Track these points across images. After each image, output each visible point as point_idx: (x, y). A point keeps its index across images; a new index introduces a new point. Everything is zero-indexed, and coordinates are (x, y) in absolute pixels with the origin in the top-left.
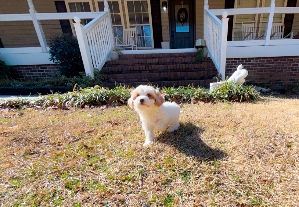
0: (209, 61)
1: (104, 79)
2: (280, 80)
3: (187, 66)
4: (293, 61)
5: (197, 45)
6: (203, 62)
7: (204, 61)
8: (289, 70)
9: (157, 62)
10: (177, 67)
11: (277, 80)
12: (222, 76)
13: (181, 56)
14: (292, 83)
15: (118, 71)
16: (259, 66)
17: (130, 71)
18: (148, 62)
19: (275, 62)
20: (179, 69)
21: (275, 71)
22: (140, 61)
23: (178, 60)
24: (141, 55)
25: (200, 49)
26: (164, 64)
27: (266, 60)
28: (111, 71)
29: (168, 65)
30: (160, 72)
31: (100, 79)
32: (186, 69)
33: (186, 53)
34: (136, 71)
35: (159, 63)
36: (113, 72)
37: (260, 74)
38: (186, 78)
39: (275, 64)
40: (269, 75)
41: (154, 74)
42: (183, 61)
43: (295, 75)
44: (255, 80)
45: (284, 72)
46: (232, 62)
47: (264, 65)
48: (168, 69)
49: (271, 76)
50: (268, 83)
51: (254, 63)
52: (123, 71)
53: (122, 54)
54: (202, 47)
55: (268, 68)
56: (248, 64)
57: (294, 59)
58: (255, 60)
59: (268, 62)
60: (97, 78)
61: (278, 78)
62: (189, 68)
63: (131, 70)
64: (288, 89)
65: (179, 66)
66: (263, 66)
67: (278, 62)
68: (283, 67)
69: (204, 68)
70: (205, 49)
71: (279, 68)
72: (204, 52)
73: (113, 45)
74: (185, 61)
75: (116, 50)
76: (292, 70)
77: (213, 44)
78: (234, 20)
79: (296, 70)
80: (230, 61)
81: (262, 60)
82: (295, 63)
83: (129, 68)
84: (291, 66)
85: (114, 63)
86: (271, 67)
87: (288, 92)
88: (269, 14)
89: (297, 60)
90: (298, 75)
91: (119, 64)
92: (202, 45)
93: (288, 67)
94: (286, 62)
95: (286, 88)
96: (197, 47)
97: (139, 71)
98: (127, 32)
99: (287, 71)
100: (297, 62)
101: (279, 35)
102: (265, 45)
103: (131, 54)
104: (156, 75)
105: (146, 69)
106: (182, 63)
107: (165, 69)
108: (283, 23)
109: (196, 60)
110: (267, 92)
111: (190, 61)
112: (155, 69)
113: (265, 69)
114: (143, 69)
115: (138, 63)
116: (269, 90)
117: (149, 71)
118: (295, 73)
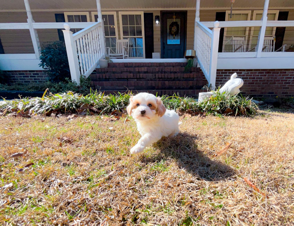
0: (199, 71)
1: (91, 85)
2: (273, 93)
3: (176, 75)
4: (286, 74)
5: (187, 55)
6: (192, 72)
7: (193, 70)
9: (146, 70)
10: (165, 76)
11: (270, 93)
12: (212, 87)
13: (170, 66)
14: (286, 96)
15: (105, 78)
16: (250, 78)
17: (118, 79)
20: (168, 78)
21: (267, 83)
22: (129, 69)
23: (167, 69)
24: (130, 63)
25: (190, 59)
26: (152, 73)
27: (257, 72)
28: (99, 79)
29: (156, 74)
30: (148, 80)
31: (85, 85)
32: (175, 78)
33: (176, 63)
34: (124, 78)
35: (147, 72)
36: (100, 79)
37: (252, 86)
38: (174, 87)
39: (267, 76)
40: (261, 87)
41: (141, 82)
43: (288, 88)
45: (276, 85)
46: (222, 73)
47: (256, 77)
48: (157, 77)
49: (263, 89)
51: (245, 74)
52: (110, 79)
53: (112, 62)
54: (192, 57)
55: (260, 81)
57: (287, 72)
58: (246, 72)
59: (260, 74)
60: (83, 84)
61: (271, 91)
62: (178, 78)
63: (119, 77)
64: (283, 102)
65: (167, 75)
67: (270, 75)
68: (276, 80)
69: (193, 78)
70: (195, 59)
71: (272, 81)
72: (194, 62)
73: (104, 54)
74: (174, 71)
75: (106, 58)
77: (203, 54)
79: (290, 83)
80: (221, 72)
81: (253, 71)
83: (116, 76)
84: (285, 79)
85: (103, 71)
86: (263, 79)
87: (283, 105)
88: (261, 27)
89: (290, 73)
90: (291, 89)
91: (107, 72)
92: (192, 56)
93: (281, 79)
94: (278, 74)
95: (280, 101)
96: (187, 57)
97: (127, 79)
98: (120, 43)
99: (280, 84)
100: (291, 75)
101: (270, 49)
102: (257, 57)
103: (121, 63)
104: (143, 83)
105: (134, 77)
106: (170, 72)
107: (153, 77)
108: (274, 37)
109: (185, 70)
110: (260, 105)
111: (179, 71)
112: (143, 77)
113: (257, 81)
114: (131, 77)
115: (127, 71)
116: (262, 103)
117: (137, 79)
118: (288, 86)
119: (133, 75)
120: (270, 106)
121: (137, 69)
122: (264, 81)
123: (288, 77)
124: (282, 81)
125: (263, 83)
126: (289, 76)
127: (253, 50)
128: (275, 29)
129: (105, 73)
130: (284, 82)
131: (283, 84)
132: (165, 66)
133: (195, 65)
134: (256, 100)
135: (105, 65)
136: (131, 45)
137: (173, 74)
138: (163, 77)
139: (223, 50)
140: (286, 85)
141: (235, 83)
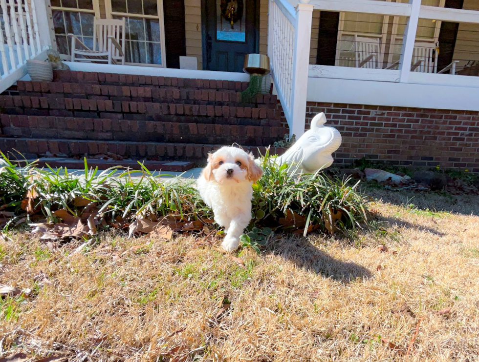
0: (274, 103)
2: (431, 159)
3: (219, 110)
4: (457, 120)
5: (249, 66)
6: (259, 106)
7: (262, 102)
8: (449, 139)
9: (149, 95)
10: (194, 109)
13: (210, 88)
14: (456, 165)
15: (38, 106)
16: (386, 125)
17: (73, 111)
18: (124, 94)
19: (420, 119)
20: (200, 116)
21: (421, 138)
22: (106, 89)
25: (256, 74)
27: (401, 112)
28: (20, 107)
29: (171, 104)
30: (151, 118)
32: (215, 116)
33: (223, 82)
34: (89, 111)
35: (152, 98)
36: (24, 110)
37: (390, 142)
39: (420, 123)
40: (408, 146)
42: (212, 99)
43: (461, 150)
44: (379, 154)
45: (437, 141)
46: (329, 111)
47: (398, 123)
48: (172, 113)
49: (413, 148)
50: (407, 163)
51: (377, 116)
52: (52, 109)
54: (261, 71)
56: (364, 118)
57: (458, 116)
58: (379, 112)
59: (406, 118)
61: (427, 154)
62: (222, 116)
63: (75, 108)
64: (448, 181)
65: (197, 108)
66: (395, 125)
67: (426, 120)
68: (437, 131)
69: (259, 118)
71: (429, 132)
72: (263, 83)
74: (217, 100)
75: (52, 58)
76: (454, 139)
78: (340, 22)
79: (463, 139)
80: (326, 108)
81: (393, 111)
83: (68, 104)
84: (453, 131)
85: (37, 89)
86: (412, 129)
87: (449, 186)
88: (408, 18)
89: (465, 118)
90: (465, 151)
91: (49, 92)
92: (261, 67)
93: (446, 131)
94: (442, 121)
95: (443, 178)
96: (251, 71)
97: (96, 114)
98: (103, 26)
99: (444, 140)
100: (465, 124)
101: (428, 66)
102: (400, 80)
103: (89, 73)
104: (134, 125)
105: (114, 108)
106: (207, 102)
107: (162, 112)
108: (436, 44)
109: (243, 98)
110: (402, 184)
111: (228, 100)
112: (138, 111)
113: (401, 131)
114: (107, 110)
115: (100, 94)
116: (408, 180)
117: (123, 115)
118: (460, 145)
119: (113, 103)
120: (423, 188)
121: (126, 90)
122: (415, 132)
123: (459, 127)
124: (449, 134)
125: (412, 137)
126: (462, 126)
127: (396, 65)
128: (439, 25)
129: (44, 94)
130: (452, 137)
131: (451, 141)
132: (199, 86)
133: (266, 88)
134: (395, 173)
135: (44, 74)
136: (132, 35)
137: (212, 106)
138: (187, 112)
139: (337, 62)
140: (456, 143)
141: (319, 138)
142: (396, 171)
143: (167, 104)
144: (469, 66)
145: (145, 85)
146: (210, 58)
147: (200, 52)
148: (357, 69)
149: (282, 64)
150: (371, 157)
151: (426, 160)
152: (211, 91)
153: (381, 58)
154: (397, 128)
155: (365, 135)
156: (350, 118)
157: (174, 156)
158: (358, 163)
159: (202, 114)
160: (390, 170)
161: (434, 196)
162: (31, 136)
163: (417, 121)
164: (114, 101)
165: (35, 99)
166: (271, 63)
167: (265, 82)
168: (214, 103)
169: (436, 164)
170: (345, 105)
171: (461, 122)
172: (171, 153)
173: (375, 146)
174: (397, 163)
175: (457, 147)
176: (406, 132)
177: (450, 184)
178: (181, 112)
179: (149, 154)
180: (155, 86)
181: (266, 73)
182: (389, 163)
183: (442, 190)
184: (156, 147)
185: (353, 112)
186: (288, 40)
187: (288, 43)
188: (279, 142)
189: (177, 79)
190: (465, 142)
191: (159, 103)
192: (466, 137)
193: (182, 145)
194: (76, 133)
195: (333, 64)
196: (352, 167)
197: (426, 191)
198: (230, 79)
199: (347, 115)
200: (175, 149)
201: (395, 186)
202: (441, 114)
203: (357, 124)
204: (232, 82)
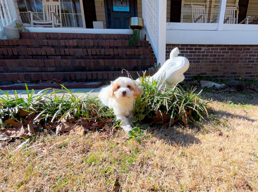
0: (147, 46)
2: (236, 73)
3: (116, 51)
4: (250, 51)
5: (132, 24)
6: (139, 47)
7: (140, 45)
8: (246, 62)
9: (76, 44)
10: (102, 52)
14: (249, 76)
15: (12, 54)
16: (211, 56)
17: (32, 55)
18: (61, 45)
19: (230, 51)
20: (105, 55)
21: (230, 62)
22: (50, 42)
25: (136, 30)
27: (219, 48)
28: (2, 55)
29: (89, 49)
30: (78, 58)
32: (114, 55)
34: (42, 55)
35: (78, 46)
37: (213, 65)
39: (229, 54)
40: (223, 67)
42: (112, 45)
43: (252, 67)
44: (207, 72)
45: (239, 63)
47: (217, 54)
48: (89, 54)
49: (226, 68)
50: (223, 77)
51: (206, 51)
52: (20, 55)
53: (29, 31)
54: (139, 28)
56: (198, 52)
57: (251, 48)
58: (206, 48)
59: (222, 51)
61: (234, 71)
62: (118, 55)
63: (33, 54)
64: (247, 85)
65: (104, 51)
66: (216, 55)
67: (233, 52)
68: (239, 57)
69: (139, 55)
71: (234, 59)
72: (140, 34)
74: (115, 45)
76: (249, 62)
79: (253, 62)
81: (214, 47)
82: (252, 53)
83: (29, 52)
84: (248, 57)
85: (11, 44)
86: (225, 57)
87: (247, 88)
89: (254, 49)
90: (255, 68)
91: (18, 45)
92: (139, 25)
93: (244, 57)
94: (242, 51)
95: (244, 84)
96: (133, 27)
97: (46, 57)
98: (48, 6)
99: (243, 62)
100: (255, 52)
101: (233, 20)
102: (218, 29)
103: (40, 33)
104: (68, 62)
105: (55, 53)
106: (109, 47)
107: (84, 54)
108: (237, 7)
109: (129, 44)
110: (221, 89)
111: (121, 45)
112: (70, 54)
113: (219, 59)
114: (52, 54)
115: (47, 45)
116: (224, 86)
117: (62, 57)
118: (252, 65)
119: (55, 50)
120: (233, 90)
121: (62, 43)
122: (227, 59)
124: (245, 59)
126: (253, 54)
127: (215, 20)
129: (15, 47)
130: (247, 60)
132: (104, 38)
133: (143, 37)
134: (217, 83)
135: (14, 35)
136: (65, 10)
137: (112, 49)
138: (98, 53)
139: (182, 20)
140: (250, 64)
141: (175, 64)
142: (217, 81)
143: (86, 49)
144: (256, 19)
145: (73, 39)
146: (110, 22)
147: (104, 19)
148: (193, 24)
149: (151, 22)
150: (202, 74)
151: (233, 74)
152: (111, 40)
153: (206, 17)
154: (217, 57)
155: (199, 62)
156: (190, 52)
157: (92, 79)
158: (196, 78)
159: (107, 54)
160: (214, 81)
161: (240, 95)
162: (9, 72)
163: (228, 52)
164: (56, 49)
165: (10, 50)
166: (144, 23)
167: (142, 34)
168: (113, 47)
169: (239, 76)
170: (187, 45)
171: (252, 52)
172: (90, 78)
173: (205, 68)
174: (217, 77)
175: (250, 66)
176: (222, 59)
177: (247, 87)
178: (94, 53)
179: (77, 78)
180: (79, 39)
181: (142, 28)
182: (212, 77)
183: (243, 91)
184: (81, 74)
185: (192, 49)
186: (154, 7)
187: (154, 9)
188: (151, 68)
189: (92, 35)
190: (255, 63)
191: (81, 49)
192: (255, 60)
193: (96, 72)
194: (35, 68)
195: (180, 22)
196: (193, 80)
197: (234, 92)
198: (121, 33)
199: (189, 51)
200: (92, 75)
201: (217, 90)
202: (241, 48)
203: (194, 55)
204: (123, 34)
